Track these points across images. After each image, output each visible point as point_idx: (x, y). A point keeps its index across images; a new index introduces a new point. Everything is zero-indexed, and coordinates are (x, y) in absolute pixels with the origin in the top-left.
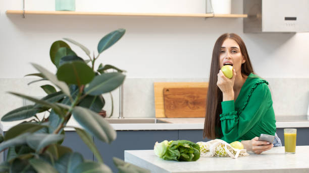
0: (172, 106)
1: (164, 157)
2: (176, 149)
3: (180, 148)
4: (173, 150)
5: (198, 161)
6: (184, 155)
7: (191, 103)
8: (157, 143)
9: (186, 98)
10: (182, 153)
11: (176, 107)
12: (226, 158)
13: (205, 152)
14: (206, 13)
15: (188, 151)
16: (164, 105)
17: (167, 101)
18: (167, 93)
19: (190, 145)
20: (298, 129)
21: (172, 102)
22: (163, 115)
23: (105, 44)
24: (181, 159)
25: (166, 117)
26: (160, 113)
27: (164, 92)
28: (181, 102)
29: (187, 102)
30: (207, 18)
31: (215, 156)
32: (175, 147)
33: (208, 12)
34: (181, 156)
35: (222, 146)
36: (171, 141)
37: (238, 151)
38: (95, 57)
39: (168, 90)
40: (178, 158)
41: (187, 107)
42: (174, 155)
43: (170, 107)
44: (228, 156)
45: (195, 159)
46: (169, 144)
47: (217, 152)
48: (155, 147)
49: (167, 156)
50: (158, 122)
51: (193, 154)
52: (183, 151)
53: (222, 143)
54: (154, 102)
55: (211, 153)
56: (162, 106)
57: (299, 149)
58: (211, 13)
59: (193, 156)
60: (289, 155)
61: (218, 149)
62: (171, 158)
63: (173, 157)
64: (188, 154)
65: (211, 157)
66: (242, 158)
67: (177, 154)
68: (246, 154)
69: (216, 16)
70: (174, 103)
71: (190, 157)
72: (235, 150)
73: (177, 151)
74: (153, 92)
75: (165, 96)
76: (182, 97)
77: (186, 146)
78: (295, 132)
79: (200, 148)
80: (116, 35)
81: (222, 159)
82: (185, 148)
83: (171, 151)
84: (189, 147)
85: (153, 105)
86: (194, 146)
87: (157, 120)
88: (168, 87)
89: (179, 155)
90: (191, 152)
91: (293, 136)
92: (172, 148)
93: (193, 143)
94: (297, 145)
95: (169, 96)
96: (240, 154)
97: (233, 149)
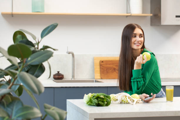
0: (105, 72)
1: (88, 103)
2: (95, 99)
3: (98, 98)
4: (94, 99)
5: (109, 106)
6: (100, 102)
7: (117, 70)
8: (85, 95)
9: (114, 67)
10: (99, 101)
11: (107, 72)
12: (128, 104)
13: (115, 101)
14: (127, 13)
15: (103, 100)
16: (100, 71)
17: (102, 69)
18: (102, 64)
19: (105, 96)
20: (175, 86)
21: (105, 69)
22: (99, 78)
23: (45, 33)
24: (98, 105)
25: (102, 79)
26: (98, 76)
27: (100, 63)
28: (110, 69)
29: (115, 69)
30: (127, 16)
31: (121, 103)
32: (95, 97)
33: (128, 12)
34: (98, 103)
35: (125, 97)
36: (93, 94)
37: (136, 100)
38: (39, 41)
39: (102, 62)
40: (97, 104)
41: (115, 72)
42: (94, 102)
43: (104, 72)
44: (129, 103)
45: (107, 105)
46: (92, 96)
47: (123, 101)
48: (84, 97)
49: (90, 103)
50: (96, 81)
51: (106, 102)
52: (99, 100)
53: (126, 95)
54: (94, 69)
55: (119, 101)
56: (99, 72)
57: (175, 99)
58: (129, 13)
59: (106, 103)
60: (169, 103)
61: (123, 99)
62: (93, 104)
63: (94, 103)
64: (103, 102)
65: (118, 104)
66: (138, 104)
67: (96, 102)
68: (141, 102)
69: (132, 15)
70: (106, 70)
71: (104, 104)
72: (134, 99)
73: (96, 100)
74: (94, 63)
75: (101, 65)
76: (111, 66)
77: (102, 97)
78: (172, 88)
79: (110, 98)
80: (53, 27)
81: (126, 105)
82: (101, 98)
83: (93, 100)
84: (104, 97)
85: (94, 71)
86: (107, 97)
87: (95, 81)
88: (102, 60)
89: (97, 103)
90: (105, 100)
91: (171, 91)
92: (93, 98)
93: (106, 95)
94: (174, 96)
95: (104, 66)
96: (137, 102)
97: (133, 98)
